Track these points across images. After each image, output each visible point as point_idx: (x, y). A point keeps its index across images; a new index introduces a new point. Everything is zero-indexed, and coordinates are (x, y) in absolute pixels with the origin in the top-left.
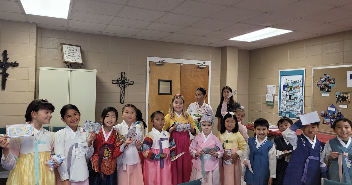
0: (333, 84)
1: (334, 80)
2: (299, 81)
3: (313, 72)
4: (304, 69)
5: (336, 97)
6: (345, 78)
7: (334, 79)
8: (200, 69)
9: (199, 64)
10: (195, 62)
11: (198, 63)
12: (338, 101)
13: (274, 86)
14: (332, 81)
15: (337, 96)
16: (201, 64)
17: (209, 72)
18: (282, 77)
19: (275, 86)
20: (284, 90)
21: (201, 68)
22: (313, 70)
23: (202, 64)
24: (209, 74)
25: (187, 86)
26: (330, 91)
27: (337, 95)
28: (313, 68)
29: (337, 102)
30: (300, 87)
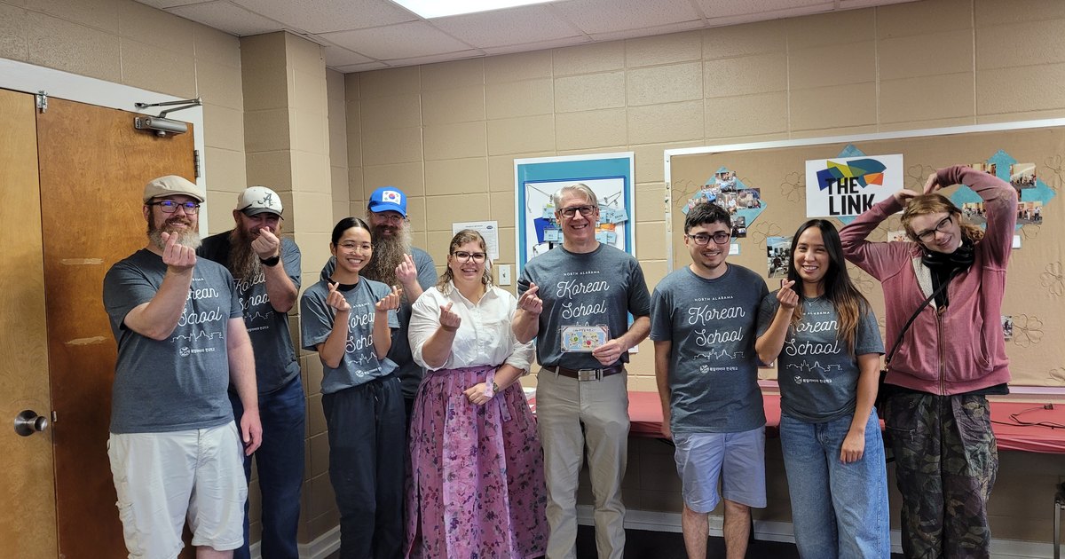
0: (755, 206)
1: (756, 193)
2: (610, 200)
3: (667, 166)
4: (630, 155)
5: (769, 255)
6: (801, 186)
7: (758, 190)
8: (147, 140)
9: (146, 106)
10: (122, 97)
11: (139, 105)
12: (775, 267)
13: (489, 228)
14: (750, 197)
15: (772, 252)
16: (156, 111)
17: (195, 161)
18: (530, 188)
19: (494, 224)
20: (541, 241)
21: (154, 133)
22: (667, 158)
23: (164, 113)
24: (196, 167)
25: (83, 239)
26: (744, 235)
27: (769, 249)
28: (669, 153)
29: (772, 271)
30: (615, 225)
